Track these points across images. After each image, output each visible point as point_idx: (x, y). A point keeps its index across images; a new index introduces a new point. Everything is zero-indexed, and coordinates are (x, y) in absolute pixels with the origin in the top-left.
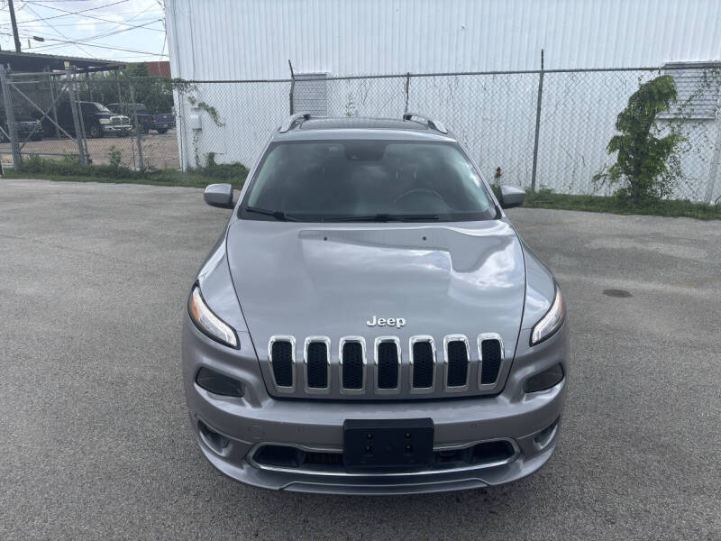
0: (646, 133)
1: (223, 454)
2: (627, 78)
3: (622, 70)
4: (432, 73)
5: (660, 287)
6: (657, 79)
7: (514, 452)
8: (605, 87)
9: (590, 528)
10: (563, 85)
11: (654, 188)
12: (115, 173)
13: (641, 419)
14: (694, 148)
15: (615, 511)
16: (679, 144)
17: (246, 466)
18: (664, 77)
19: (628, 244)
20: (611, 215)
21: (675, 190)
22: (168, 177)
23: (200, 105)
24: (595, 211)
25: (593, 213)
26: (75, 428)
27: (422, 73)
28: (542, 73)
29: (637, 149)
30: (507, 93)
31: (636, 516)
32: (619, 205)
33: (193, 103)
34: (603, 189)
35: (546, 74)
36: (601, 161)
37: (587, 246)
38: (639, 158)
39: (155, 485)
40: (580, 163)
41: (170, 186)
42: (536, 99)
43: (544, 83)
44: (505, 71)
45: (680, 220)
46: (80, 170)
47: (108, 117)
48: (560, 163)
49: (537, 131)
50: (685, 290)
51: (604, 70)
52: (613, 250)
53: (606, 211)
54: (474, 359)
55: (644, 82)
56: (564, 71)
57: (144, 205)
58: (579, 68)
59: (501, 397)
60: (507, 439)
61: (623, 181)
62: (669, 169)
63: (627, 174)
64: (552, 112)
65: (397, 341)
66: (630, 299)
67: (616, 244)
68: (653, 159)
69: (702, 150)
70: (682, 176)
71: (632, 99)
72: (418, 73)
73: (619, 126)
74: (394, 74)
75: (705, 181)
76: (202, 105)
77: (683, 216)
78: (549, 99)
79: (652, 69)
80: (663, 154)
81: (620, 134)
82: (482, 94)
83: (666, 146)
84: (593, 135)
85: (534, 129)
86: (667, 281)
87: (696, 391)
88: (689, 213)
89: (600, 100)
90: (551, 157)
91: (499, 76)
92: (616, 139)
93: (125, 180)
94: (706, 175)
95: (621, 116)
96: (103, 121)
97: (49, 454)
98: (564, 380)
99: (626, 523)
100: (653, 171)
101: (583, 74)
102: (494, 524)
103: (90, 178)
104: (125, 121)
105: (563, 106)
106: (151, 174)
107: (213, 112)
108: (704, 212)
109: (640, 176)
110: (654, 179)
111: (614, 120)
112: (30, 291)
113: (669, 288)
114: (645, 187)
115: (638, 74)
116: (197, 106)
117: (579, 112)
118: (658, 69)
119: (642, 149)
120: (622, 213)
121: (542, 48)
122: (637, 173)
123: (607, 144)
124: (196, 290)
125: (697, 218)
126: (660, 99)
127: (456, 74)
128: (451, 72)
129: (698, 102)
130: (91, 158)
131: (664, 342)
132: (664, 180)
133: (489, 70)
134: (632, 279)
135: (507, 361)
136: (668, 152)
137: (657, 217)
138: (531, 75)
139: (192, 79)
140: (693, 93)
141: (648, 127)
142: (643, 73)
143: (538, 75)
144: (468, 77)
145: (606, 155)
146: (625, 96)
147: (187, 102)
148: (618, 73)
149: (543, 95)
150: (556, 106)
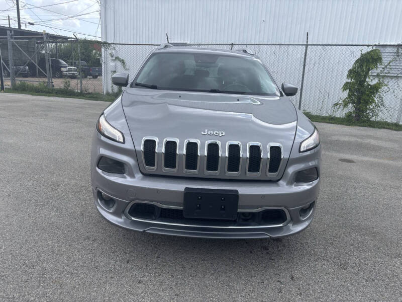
0: (364, 81)
1: (111, 211)
2: (355, 50)
3: (352, 45)
4: (245, 43)
5: (372, 159)
6: (371, 51)
7: (286, 219)
8: (342, 54)
9: (331, 270)
10: (318, 53)
11: (368, 112)
12: (66, 93)
13: (362, 219)
14: (391, 90)
15: (347, 263)
16: (383, 88)
17: (124, 217)
18: (375, 50)
19: (353, 139)
20: (343, 126)
21: (380, 114)
22: (95, 96)
23: (116, 58)
24: (334, 124)
25: (333, 125)
26: (26, 205)
27: (240, 43)
28: (307, 45)
29: (359, 90)
30: (287, 56)
31: (359, 266)
32: (348, 121)
33: (112, 56)
34: (339, 111)
35: (309, 46)
36: (339, 95)
37: (329, 138)
38: (359, 95)
39: (69, 234)
40: (327, 97)
41: (96, 100)
42: (303, 60)
43: (308, 51)
44: (286, 44)
45: (382, 130)
46: (47, 90)
47: (66, 67)
48: (315, 96)
49: (303, 78)
50: (386, 162)
51: (342, 45)
52: (344, 141)
53: (340, 124)
54: (265, 157)
55: (363, 53)
56: (319, 45)
57: (81, 108)
58: (328, 44)
59: (281, 182)
60: (283, 208)
61: (351, 108)
62: (377, 101)
63: (353, 104)
64: (312, 67)
65: (219, 143)
66: (355, 164)
67: (346, 139)
68: (368, 95)
69: (396, 92)
70: (384, 106)
71: (357, 62)
72: (237, 43)
73: (348, 76)
74: (225, 43)
75: (397, 109)
76: (117, 58)
77: (384, 128)
78: (311, 60)
79: (368, 46)
80: (373, 93)
81: (349, 81)
82: (273, 56)
83: (375, 89)
84: (335, 81)
85: (301, 77)
86: (375, 157)
87: (394, 208)
88: (388, 127)
89: (339, 61)
90: (310, 93)
91: (283, 47)
92: (347, 83)
93: (72, 96)
94: (398, 106)
95: (350, 71)
96: (63, 69)
97: (9, 216)
98: (318, 179)
99: (353, 269)
100: (367, 102)
101: (330, 47)
102: (272, 265)
103: (52, 95)
104: (75, 70)
105: (318, 64)
106: (86, 94)
107: (123, 62)
108: (396, 127)
109: (360, 105)
110: (368, 107)
111: (346, 73)
112: (11, 141)
113: (376, 160)
114: (363, 111)
115: (360, 48)
116: (114, 58)
117: (327, 68)
118: (372, 46)
119: (362, 89)
120: (350, 125)
121: (308, 31)
122: (359, 103)
123: (342, 86)
124: (102, 116)
125: (392, 129)
126: (373, 62)
127: (259, 45)
128: (256, 43)
129: (395, 64)
130: (53, 84)
131: (375, 185)
132: (373, 108)
133: (277, 43)
134: (355, 154)
135: (285, 159)
136: (377, 92)
137: (370, 128)
138: (300, 46)
139: (112, 42)
140: (391, 60)
141: (365, 78)
142: (363, 47)
143: (304, 47)
144: (266, 46)
145: (341, 92)
146: (353, 60)
147: (109, 56)
148: (350, 47)
149: (307, 57)
150: (314, 64)
